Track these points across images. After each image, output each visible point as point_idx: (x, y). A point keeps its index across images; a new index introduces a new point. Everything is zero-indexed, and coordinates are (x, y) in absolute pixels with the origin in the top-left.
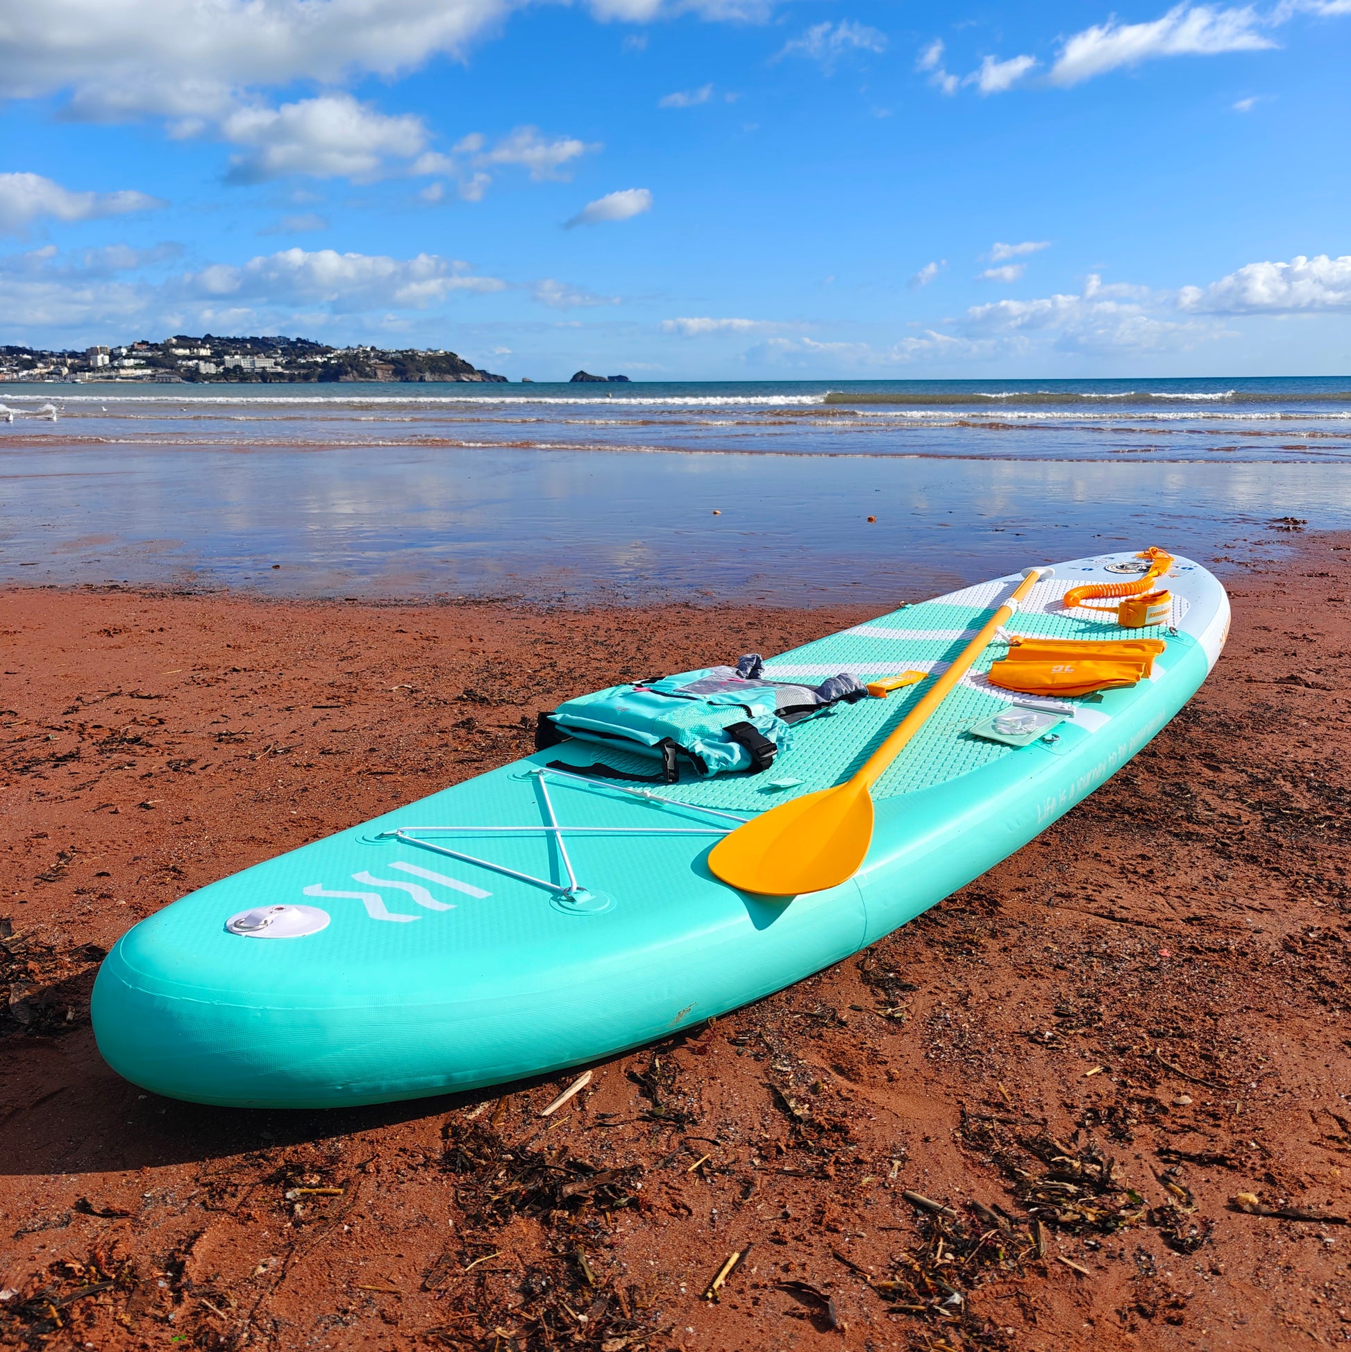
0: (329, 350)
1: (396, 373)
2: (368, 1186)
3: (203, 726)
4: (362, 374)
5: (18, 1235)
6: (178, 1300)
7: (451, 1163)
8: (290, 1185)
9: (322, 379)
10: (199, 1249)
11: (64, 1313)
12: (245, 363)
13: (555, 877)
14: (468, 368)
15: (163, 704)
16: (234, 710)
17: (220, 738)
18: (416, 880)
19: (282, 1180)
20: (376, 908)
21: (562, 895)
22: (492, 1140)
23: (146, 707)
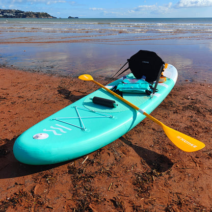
0: (23, 12)
1: (36, 16)
2: (58, 177)
3: (15, 95)
4: (30, 16)
5: (7, 189)
6: (34, 197)
7: (70, 172)
8: (47, 178)
9: (22, 17)
10: (35, 189)
11: (18, 201)
12: (8, 14)
13: (81, 126)
14: (49, 16)
15: (8, 90)
16: (20, 91)
17: (19, 97)
18: (60, 127)
19: (45, 177)
20: (55, 133)
21: (82, 129)
22: (75, 168)
23: (5, 91)
